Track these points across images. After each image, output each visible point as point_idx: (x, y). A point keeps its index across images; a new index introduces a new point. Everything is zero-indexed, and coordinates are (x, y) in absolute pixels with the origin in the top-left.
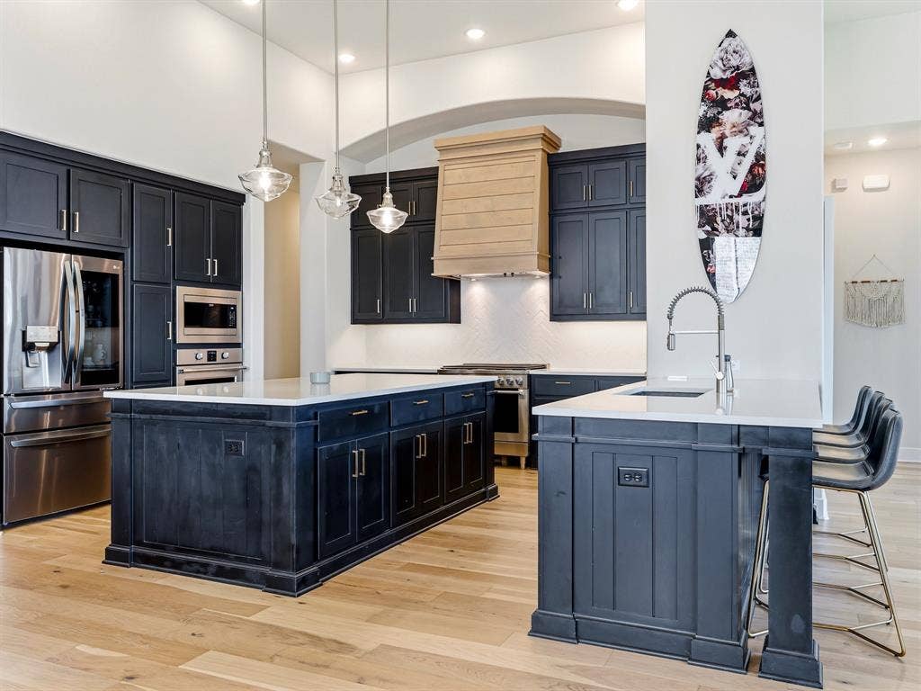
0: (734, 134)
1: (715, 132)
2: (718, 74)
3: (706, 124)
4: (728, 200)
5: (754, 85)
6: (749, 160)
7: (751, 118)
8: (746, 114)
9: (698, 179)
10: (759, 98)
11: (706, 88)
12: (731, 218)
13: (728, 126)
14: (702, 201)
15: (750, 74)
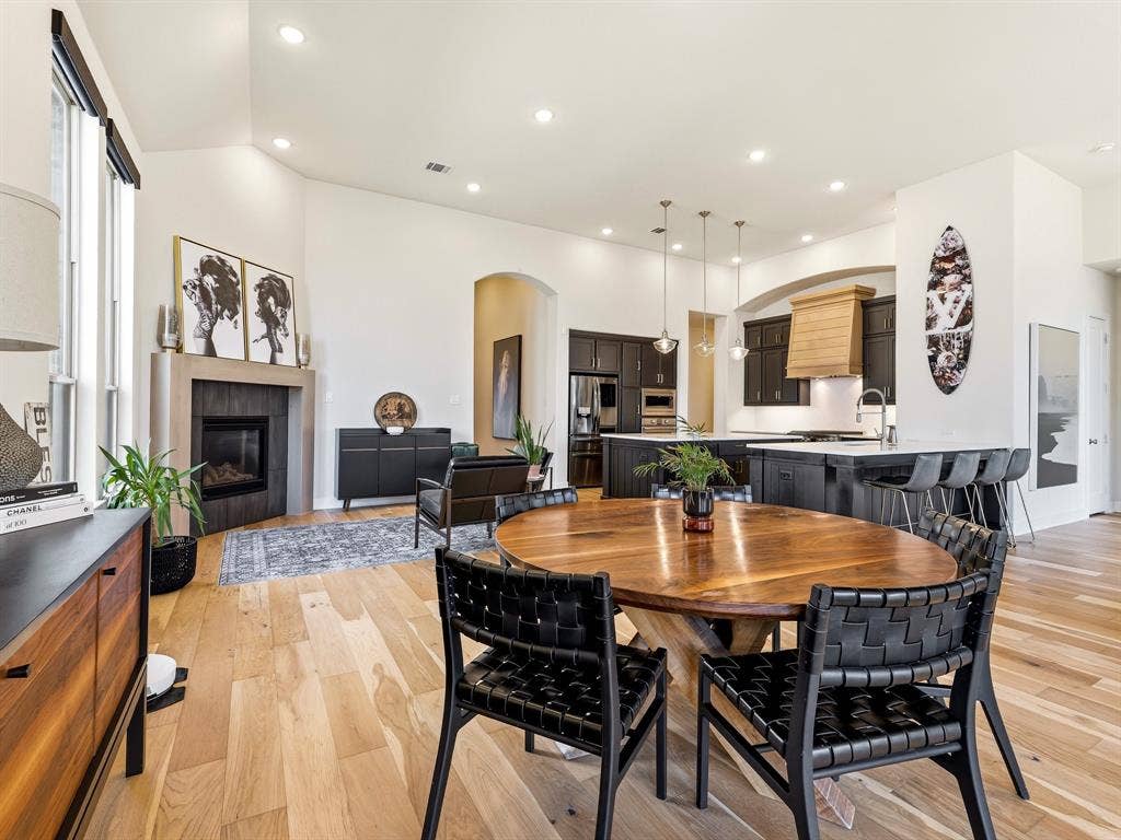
0: (951, 290)
1: (939, 291)
2: (941, 253)
3: (933, 285)
4: (947, 331)
5: (965, 259)
6: (962, 305)
7: (963, 279)
8: (959, 277)
9: (928, 319)
10: (968, 266)
11: (933, 263)
12: (949, 342)
13: (948, 286)
14: (930, 332)
15: (963, 252)
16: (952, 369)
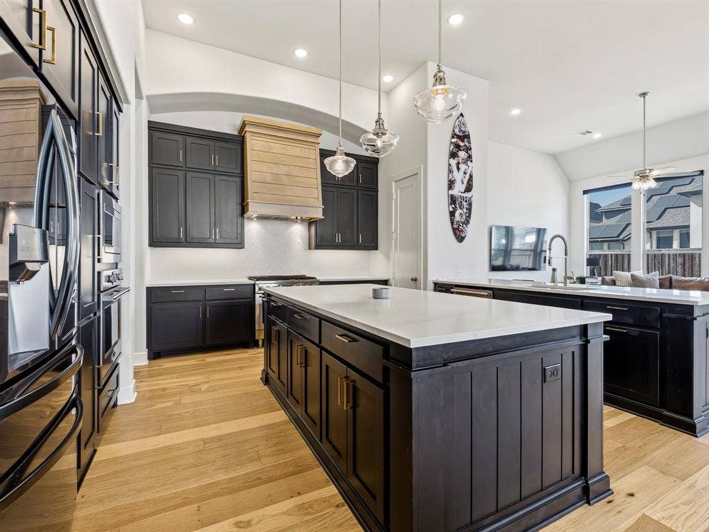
0: (463, 163)
1: (456, 160)
2: (457, 132)
3: (453, 155)
4: (460, 194)
5: (469, 143)
6: (467, 176)
7: (468, 158)
8: (466, 155)
9: (450, 181)
10: (471, 149)
11: (453, 137)
12: (461, 202)
13: (461, 158)
14: (451, 192)
15: (468, 137)
16: (463, 223)
